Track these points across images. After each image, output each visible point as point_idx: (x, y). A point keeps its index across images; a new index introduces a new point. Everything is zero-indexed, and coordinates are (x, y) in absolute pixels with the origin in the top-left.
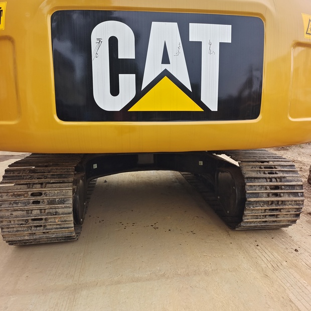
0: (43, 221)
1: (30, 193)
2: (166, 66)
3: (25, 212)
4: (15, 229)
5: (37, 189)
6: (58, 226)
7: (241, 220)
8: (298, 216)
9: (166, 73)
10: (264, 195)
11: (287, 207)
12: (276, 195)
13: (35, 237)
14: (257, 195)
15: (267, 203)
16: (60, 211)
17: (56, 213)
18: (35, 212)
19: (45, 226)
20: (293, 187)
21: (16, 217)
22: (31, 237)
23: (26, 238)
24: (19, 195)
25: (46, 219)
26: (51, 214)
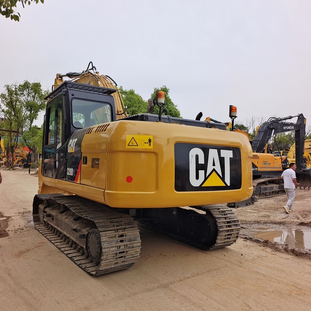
0: (125, 253)
1: (117, 235)
2: (214, 167)
3: (116, 248)
4: (109, 261)
5: (121, 233)
6: (132, 256)
7: (215, 242)
8: (237, 237)
9: (214, 170)
10: (225, 227)
11: (234, 232)
12: (229, 226)
13: (117, 265)
14: (222, 227)
15: (226, 231)
16: (135, 245)
17: (133, 247)
18: (122, 247)
19: (125, 256)
20: (235, 221)
21: (112, 251)
22: (115, 266)
23: (113, 266)
24: (112, 237)
25: (127, 252)
26: (129, 248)
